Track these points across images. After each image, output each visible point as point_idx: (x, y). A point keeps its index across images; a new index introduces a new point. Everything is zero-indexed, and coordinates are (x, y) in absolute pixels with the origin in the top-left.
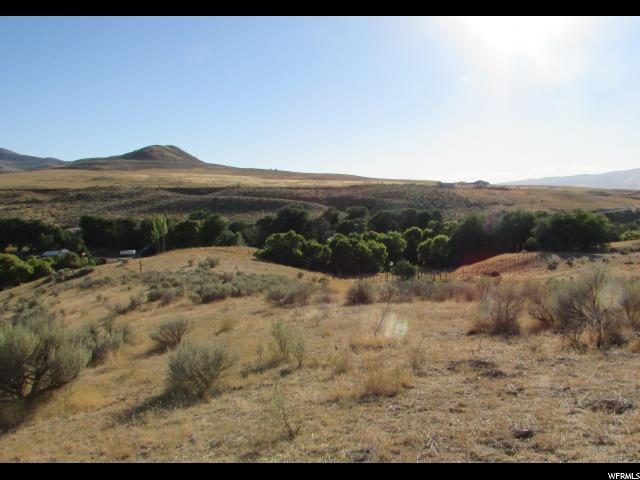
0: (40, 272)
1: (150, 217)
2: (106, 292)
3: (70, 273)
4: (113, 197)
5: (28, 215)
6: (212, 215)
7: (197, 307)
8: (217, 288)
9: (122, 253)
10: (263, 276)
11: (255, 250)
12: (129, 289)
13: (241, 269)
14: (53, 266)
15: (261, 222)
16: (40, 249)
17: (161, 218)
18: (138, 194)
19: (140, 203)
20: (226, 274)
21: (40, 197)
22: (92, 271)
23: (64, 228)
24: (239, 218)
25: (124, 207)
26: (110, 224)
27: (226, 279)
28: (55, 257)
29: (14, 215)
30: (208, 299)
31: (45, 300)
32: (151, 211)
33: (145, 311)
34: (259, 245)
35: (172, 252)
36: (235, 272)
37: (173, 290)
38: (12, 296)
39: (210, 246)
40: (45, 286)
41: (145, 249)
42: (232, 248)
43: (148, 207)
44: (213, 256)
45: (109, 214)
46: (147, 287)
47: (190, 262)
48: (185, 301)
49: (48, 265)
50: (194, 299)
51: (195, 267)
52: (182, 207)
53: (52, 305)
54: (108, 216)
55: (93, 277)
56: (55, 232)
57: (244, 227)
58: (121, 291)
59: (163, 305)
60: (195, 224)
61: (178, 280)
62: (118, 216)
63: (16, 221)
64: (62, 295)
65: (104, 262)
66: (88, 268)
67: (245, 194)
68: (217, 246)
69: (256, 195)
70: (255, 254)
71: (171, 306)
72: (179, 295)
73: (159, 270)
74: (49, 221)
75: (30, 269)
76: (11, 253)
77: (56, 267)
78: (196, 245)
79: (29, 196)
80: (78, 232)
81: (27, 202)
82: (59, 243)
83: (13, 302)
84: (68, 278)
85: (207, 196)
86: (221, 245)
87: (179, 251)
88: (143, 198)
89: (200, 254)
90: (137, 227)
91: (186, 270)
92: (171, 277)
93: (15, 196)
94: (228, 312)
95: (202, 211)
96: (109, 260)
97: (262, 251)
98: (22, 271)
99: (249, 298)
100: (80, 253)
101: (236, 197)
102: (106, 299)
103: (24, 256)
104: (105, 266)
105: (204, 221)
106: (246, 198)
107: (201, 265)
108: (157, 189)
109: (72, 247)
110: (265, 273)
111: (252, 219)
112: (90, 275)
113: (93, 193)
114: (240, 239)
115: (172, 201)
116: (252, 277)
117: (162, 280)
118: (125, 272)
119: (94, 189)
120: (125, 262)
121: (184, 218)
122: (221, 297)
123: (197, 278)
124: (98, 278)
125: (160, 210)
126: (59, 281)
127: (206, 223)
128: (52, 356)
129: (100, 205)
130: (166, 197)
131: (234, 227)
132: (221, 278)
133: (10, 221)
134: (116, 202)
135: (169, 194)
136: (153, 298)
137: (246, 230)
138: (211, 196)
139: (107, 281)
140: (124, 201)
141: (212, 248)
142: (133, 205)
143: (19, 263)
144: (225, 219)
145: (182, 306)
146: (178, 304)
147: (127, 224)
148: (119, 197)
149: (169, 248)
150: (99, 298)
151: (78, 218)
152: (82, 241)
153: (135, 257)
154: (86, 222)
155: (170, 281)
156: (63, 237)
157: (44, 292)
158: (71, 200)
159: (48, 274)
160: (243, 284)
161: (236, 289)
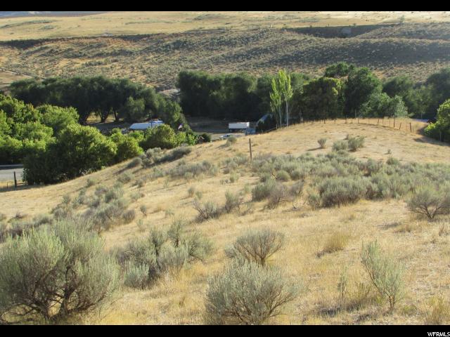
0: (124, 152)
1: (270, 73)
2: (201, 184)
3: (162, 154)
4: (221, 43)
5: (114, 72)
6: (357, 69)
9: (232, 126)
10: (428, 167)
11: (421, 124)
12: (232, 180)
13: (396, 155)
14: (142, 145)
15: (434, 79)
16: (128, 119)
17: (284, 74)
18: (255, 39)
19: (257, 52)
20: (370, 162)
21: (129, 46)
22: (187, 152)
23: (157, 90)
24: (401, 73)
25: (236, 57)
26: (215, 84)
27: (369, 170)
28: (145, 131)
29: (97, 72)
31: (128, 191)
32: (272, 63)
33: (244, 214)
34: (430, 116)
35: (297, 126)
36: (386, 158)
37: (290, 184)
38: (90, 184)
39: (353, 116)
40: (129, 172)
41: (262, 120)
42: (386, 121)
43: (269, 56)
44: (355, 134)
45: (215, 69)
46: (253, 180)
47: (322, 142)
48: (300, 202)
49: (135, 143)
50: (312, 200)
51: (328, 150)
52: (320, 57)
53: (134, 199)
54: (214, 73)
55: (190, 161)
56: (147, 95)
57: (408, 86)
58: (222, 182)
59: (269, 207)
60: (333, 84)
61: (299, 170)
62: (227, 72)
63: (100, 80)
64: (149, 186)
65: (206, 140)
66: (184, 147)
67: (410, 35)
68: (364, 117)
69: (428, 37)
70: (421, 131)
71: (280, 208)
72: (295, 193)
73: (278, 154)
74: (139, 80)
75: (113, 147)
76: (93, 125)
77: (145, 146)
78: (333, 116)
79: (116, 45)
80: (174, 97)
81: (114, 54)
82: (152, 112)
83: (90, 192)
84: (158, 162)
85: (353, 40)
86: (371, 115)
87: (308, 124)
88: (262, 44)
89: (337, 130)
90: (252, 88)
91: (314, 154)
92: (289, 164)
93: (99, 46)
95: (344, 64)
96: (213, 136)
97: (431, 126)
98: (104, 149)
100: (176, 126)
101: (396, 40)
102: (199, 195)
103: (106, 129)
104: (207, 145)
105: (346, 78)
106: (411, 40)
107: (336, 148)
108: (282, 30)
109: (167, 119)
110: (431, 162)
111: (418, 74)
112: (186, 159)
113: (195, 39)
114: (401, 107)
115: (302, 48)
116: (411, 168)
117: (278, 169)
118: (231, 155)
119: (197, 33)
120: (232, 140)
121: (317, 74)
123: (327, 167)
124: (194, 163)
125: (285, 61)
126: (147, 165)
127: (348, 83)
129: (204, 56)
130: (292, 42)
131: (391, 89)
132: (362, 167)
133: (92, 81)
134: (226, 51)
135: (298, 37)
136: (259, 196)
137: (411, 92)
138: (358, 39)
139: (206, 168)
140: (236, 49)
141: (355, 121)
142: (248, 55)
143: (101, 139)
144: (379, 76)
145: (294, 209)
146: (289, 206)
147: (239, 84)
148: (230, 43)
149: (295, 121)
150: (191, 192)
151: (176, 76)
152: (179, 108)
153: (248, 132)
154: (186, 82)
155: (288, 170)
156: (157, 104)
157: (128, 180)
158: (167, 49)
159: (135, 154)
160: (388, 178)
161: (375, 187)
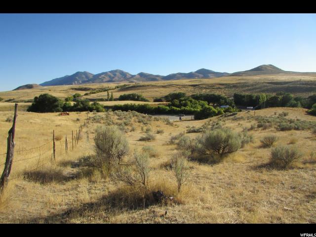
0: (219, 113)
1: (259, 94)
2: (241, 122)
3: (229, 114)
4: (246, 86)
5: (217, 93)
6: (286, 94)
7: (278, 132)
8: (287, 125)
9: (248, 108)
10: (310, 122)
11: (307, 110)
12: (250, 122)
13: (299, 118)
14: (224, 111)
15: (310, 97)
16: (220, 105)
17: (264, 95)
18: (255, 85)
19: (256, 89)
20: (291, 119)
21: (221, 87)
22: (237, 114)
23: (228, 98)
24: (299, 95)
25: (250, 90)
26: (244, 97)
27: (291, 121)
28: (225, 108)
29: (213, 93)
30: (283, 129)
31: (221, 123)
32: (260, 92)
34: (309, 108)
35: (268, 109)
36: (296, 119)
37: (267, 124)
38: (211, 120)
40: (221, 118)
41: (257, 107)
42: (295, 108)
43: (259, 90)
44: (286, 112)
45: (244, 93)
46: (257, 122)
47: (275, 113)
49: (222, 111)
51: (277, 116)
52: (273, 90)
53: (223, 125)
54: (243, 94)
55: (237, 116)
56: (225, 99)
57: (301, 99)
58: (247, 122)
59: (263, 130)
60: (279, 98)
61: (270, 120)
62: (247, 94)
63: (213, 95)
64: (226, 122)
65: (241, 111)
66: (235, 112)
67: (303, 84)
68: (288, 107)
69: (309, 85)
70: (306, 112)
72: (270, 126)
73: (263, 116)
74: (223, 95)
75: (217, 111)
76: (211, 106)
77: (225, 112)
78: (278, 106)
79: (218, 86)
80: (232, 100)
81: (217, 88)
82: (226, 103)
83: (211, 122)
84: (228, 116)
85: (284, 85)
86: (289, 107)
87: (271, 108)
88: (257, 86)
89: (280, 110)
90: (254, 98)
91: (273, 116)
92: (266, 119)
93: (213, 86)
94: (293, 136)
95: (282, 92)
96: (243, 110)
97: (310, 110)
98: (214, 112)
99: (303, 131)
100: (233, 107)
101: (298, 86)
102: (241, 125)
103: (215, 107)
104: (241, 112)
105: (282, 96)
106: (303, 86)
107: (280, 115)
108: (263, 83)
109: (230, 105)
110: (311, 121)
111: (306, 95)
112: (236, 115)
113: (238, 85)
114: (299, 104)
115: (269, 87)
116: (304, 122)
117: (263, 120)
118: (249, 115)
119: (239, 83)
120: (249, 111)
121: (274, 95)
122: (289, 129)
123: (278, 120)
124: (239, 117)
125: (263, 91)
126: (226, 116)
127: (283, 97)
128: (230, 141)
129: (241, 89)
130: (266, 86)
131: (296, 99)
132: (289, 121)
133: (211, 95)
134: (247, 88)
135: (268, 85)
136: (259, 126)
137: (303, 101)
138: (286, 85)
139: (242, 118)
140: (250, 88)
141: (285, 108)
142: (253, 89)
143: (213, 109)
144: (292, 95)
147: (251, 97)
148: (248, 86)
149: (266, 107)
150: (239, 124)
151: (233, 94)
152: (234, 102)
153: (252, 110)
154: (236, 96)
156: (228, 101)
157: (220, 120)
158: (231, 87)
159: (222, 114)
160: (300, 124)
161: (296, 127)
